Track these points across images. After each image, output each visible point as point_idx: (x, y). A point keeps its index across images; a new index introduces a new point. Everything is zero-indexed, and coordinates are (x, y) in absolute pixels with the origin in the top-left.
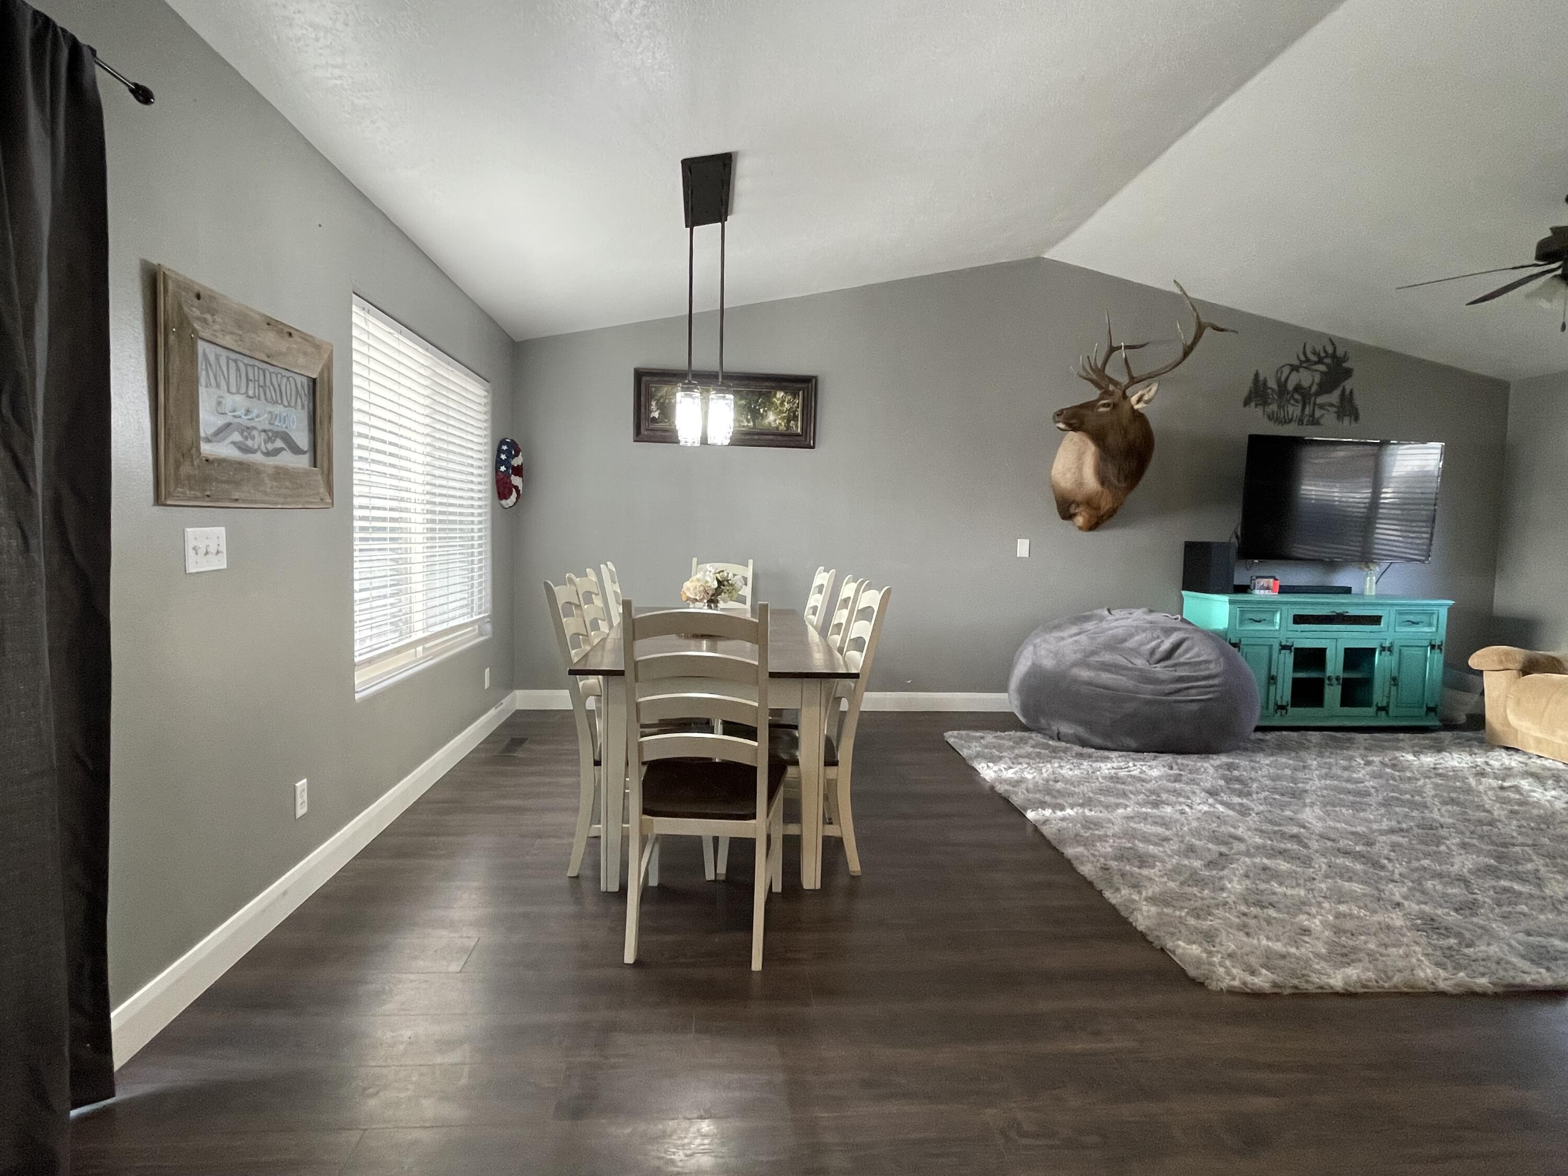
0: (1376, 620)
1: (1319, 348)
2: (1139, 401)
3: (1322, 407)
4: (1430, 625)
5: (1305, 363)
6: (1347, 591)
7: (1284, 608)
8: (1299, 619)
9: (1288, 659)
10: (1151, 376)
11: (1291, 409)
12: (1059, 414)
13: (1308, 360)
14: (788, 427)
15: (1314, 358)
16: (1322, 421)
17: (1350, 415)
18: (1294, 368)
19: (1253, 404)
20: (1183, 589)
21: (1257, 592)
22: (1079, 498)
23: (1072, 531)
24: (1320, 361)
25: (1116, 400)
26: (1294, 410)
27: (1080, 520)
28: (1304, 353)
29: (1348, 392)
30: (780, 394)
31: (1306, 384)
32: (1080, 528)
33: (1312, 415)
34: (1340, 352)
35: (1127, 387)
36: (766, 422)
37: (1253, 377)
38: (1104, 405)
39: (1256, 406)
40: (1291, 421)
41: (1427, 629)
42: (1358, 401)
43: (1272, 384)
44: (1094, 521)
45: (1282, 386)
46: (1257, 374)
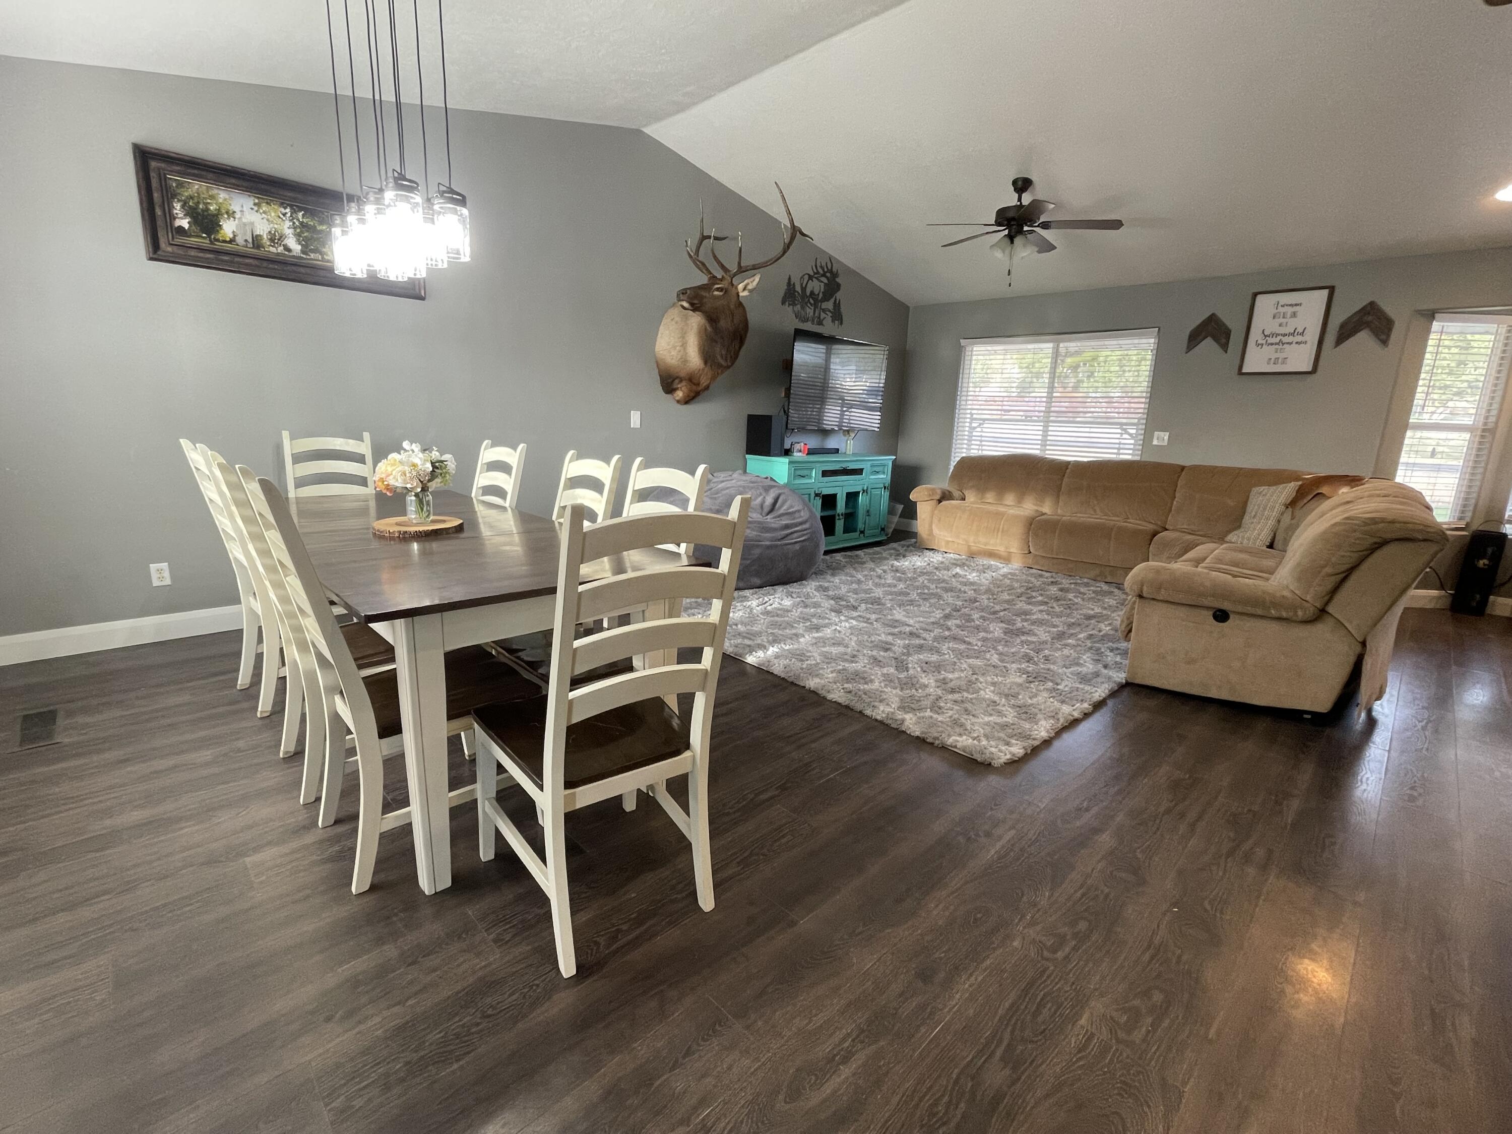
0: (859, 472)
1: (824, 264)
2: (744, 289)
3: (824, 311)
4: (884, 473)
5: (816, 275)
6: (837, 451)
7: (818, 465)
8: (825, 474)
9: (819, 502)
10: (755, 267)
11: (808, 310)
12: (684, 292)
13: (818, 273)
15: (821, 271)
16: (824, 322)
17: (838, 318)
18: (811, 278)
19: (787, 303)
20: (747, 453)
21: (795, 454)
22: (682, 374)
23: (669, 404)
24: (824, 275)
25: (726, 286)
26: (810, 311)
27: (679, 394)
28: (816, 266)
29: (838, 302)
31: (816, 291)
32: (678, 402)
33: (819, 317)
34: (834, 270)
35: (735, 275)
37: (787, 281)
38: (718, 289)
39: (789, 305)
40: (807, 320)
41: (882, 476)
42: (843, 309)
43: (798, 288)
44: (692, 394)
45: (804, 289)
46: (790, 279)
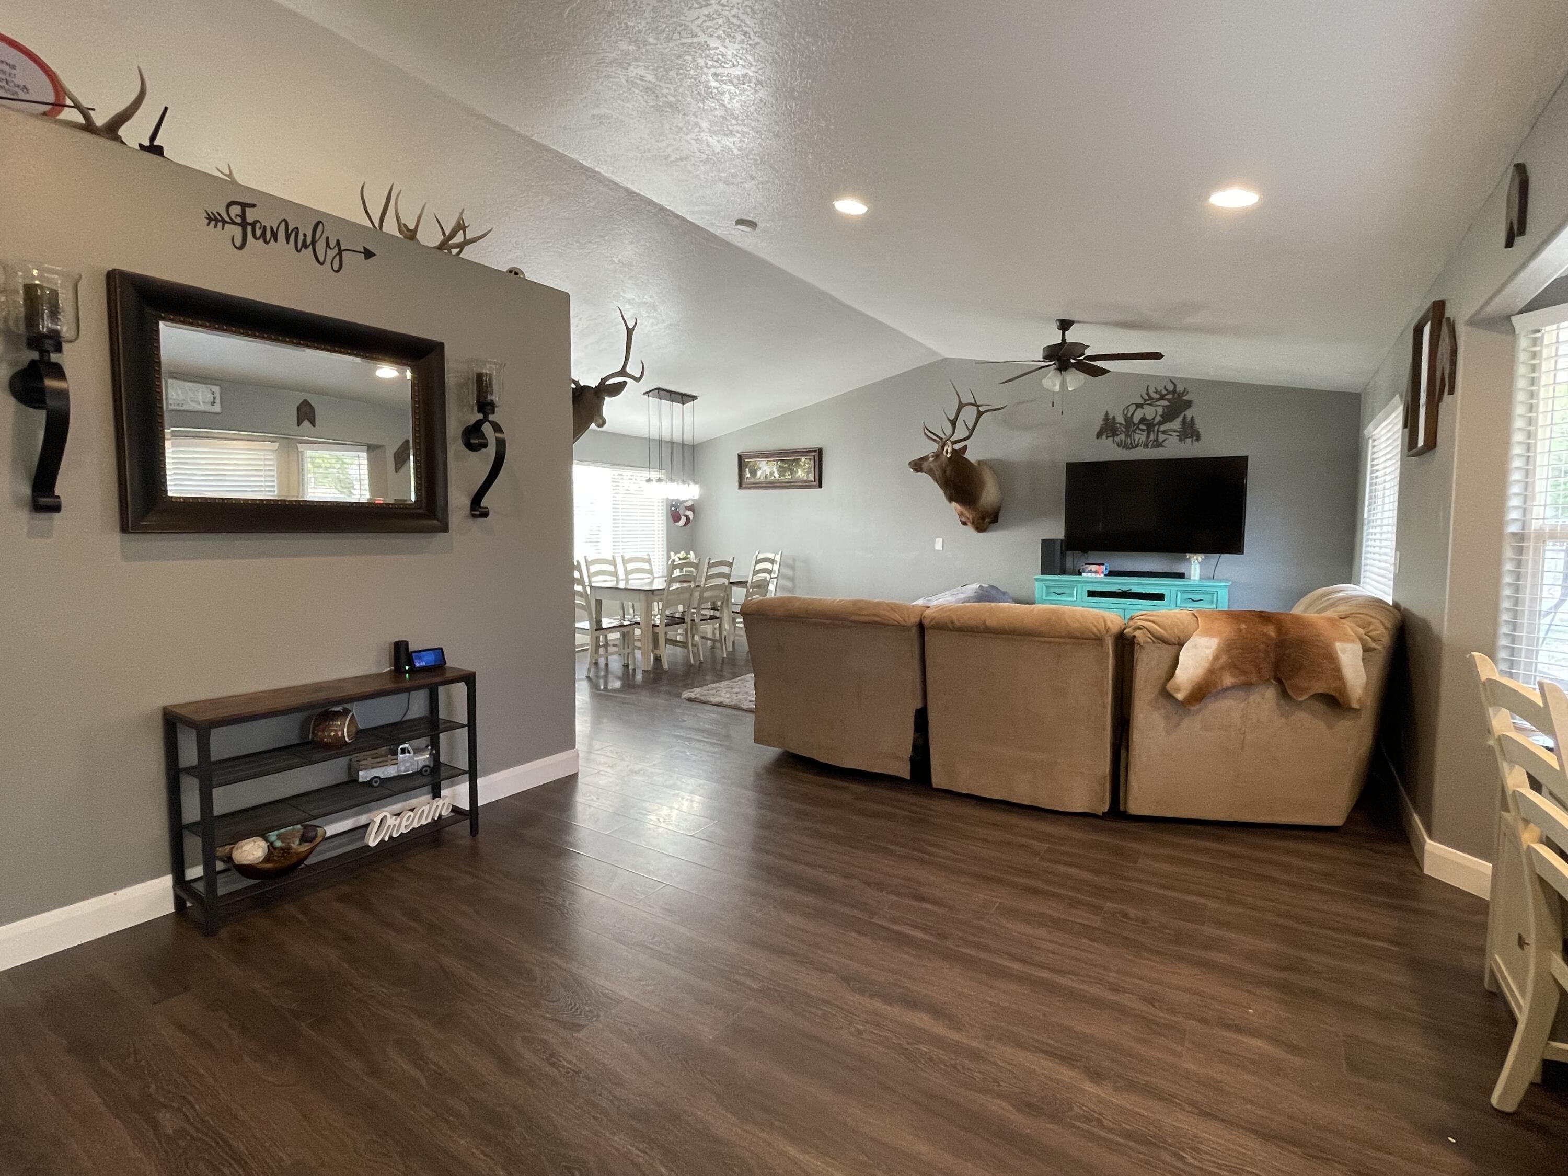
0: (1159, 597)
1: (1161, 389)
3: (1164, 432)
5: (1149, 400)
7: (1081, 584)
8: (1094, 594)
11: (1137, 437)
13: (1151, 398)
14: (808, 477)
15: (1156, 396)
16: (1164, 444)
17: (1192, 437)
18: (1139, 406)
19: (1104, 437)
21: (1084, 574)
23: (970, 533)
24: (1162, 398)
25: (938, 453)
26: (1140, 437)
28: (1148, 394)
29: (1189, 419)
30: (803, 459)
31: (1149, 417)
33: (1156, 440)
34: (1180, 388)
36: (798, 475)
37: (1103, 417)
38: (932, 456)
39: (1107, 437)
40: (1137, 446)
42: (1200, 426)
43: (1120, 419)
45: (1129, 420)
46: (1107, 414)
